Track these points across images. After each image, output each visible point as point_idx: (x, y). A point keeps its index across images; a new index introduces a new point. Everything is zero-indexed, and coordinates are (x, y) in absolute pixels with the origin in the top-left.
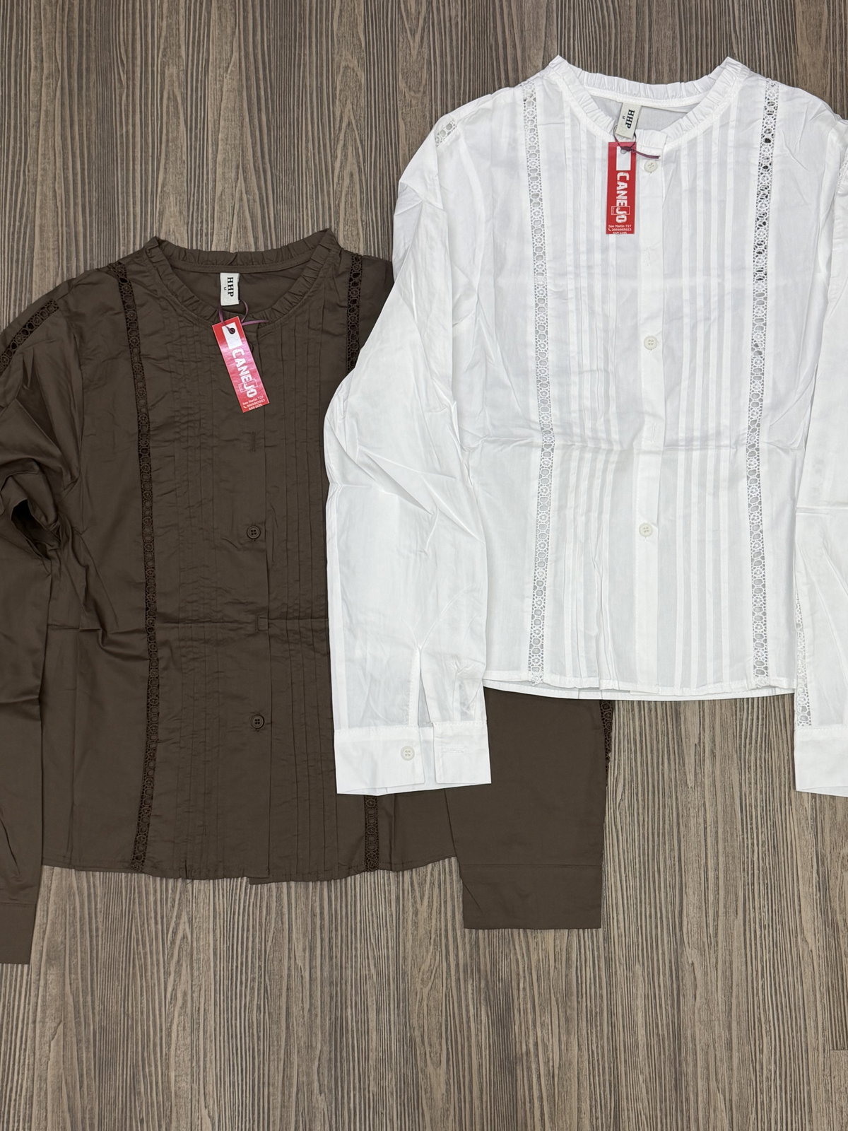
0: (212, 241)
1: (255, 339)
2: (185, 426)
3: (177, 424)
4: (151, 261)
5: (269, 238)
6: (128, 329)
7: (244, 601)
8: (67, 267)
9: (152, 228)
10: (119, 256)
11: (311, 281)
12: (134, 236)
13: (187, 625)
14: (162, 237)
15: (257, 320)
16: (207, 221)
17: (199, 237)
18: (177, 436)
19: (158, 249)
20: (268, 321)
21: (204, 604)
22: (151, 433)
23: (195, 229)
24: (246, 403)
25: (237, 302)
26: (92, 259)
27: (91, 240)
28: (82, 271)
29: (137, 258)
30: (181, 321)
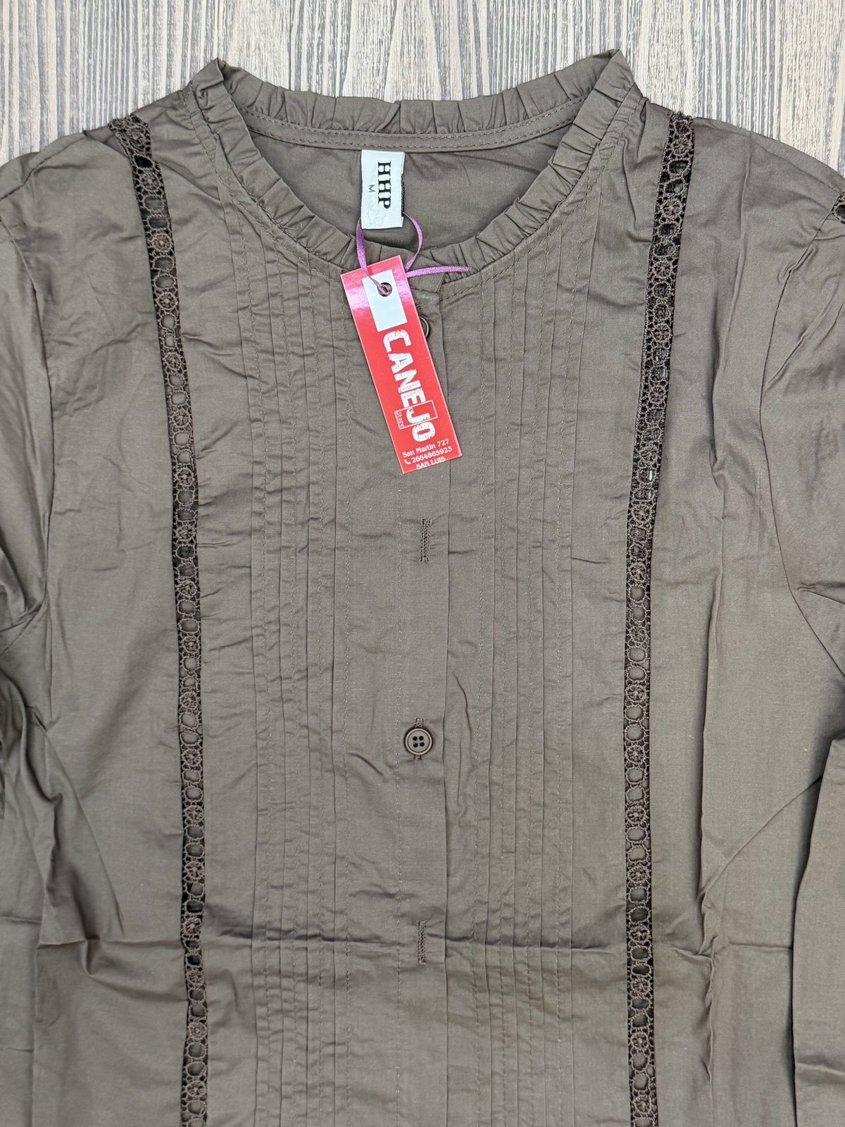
0: (343, 74)
1: (436, 309)
2: (275, 499)
3: (258, 494)
4: (206, 120)
5: (474, 70)
6: (154, 272)
7: (392, 891)
8: (21, 123)
9: (209, 38)
10: (136, 102)
11: (571, 179)
12: (170, 55)
13: (269, 943)
14: (232, 62)
15: (444, 265)
16: (334, 24)
17: (315, 62)
18: (257, 522)
19: (222, 88)
20: (466, 269)
21: (306, 892)
22: (202, 511)
23: (305, 43)
24: (409, 454)
25: (398, 222)
26: (75, 106)
27: (75, 63)
28: (53, 136)
29: (174, 108)
30: (273, 262)
